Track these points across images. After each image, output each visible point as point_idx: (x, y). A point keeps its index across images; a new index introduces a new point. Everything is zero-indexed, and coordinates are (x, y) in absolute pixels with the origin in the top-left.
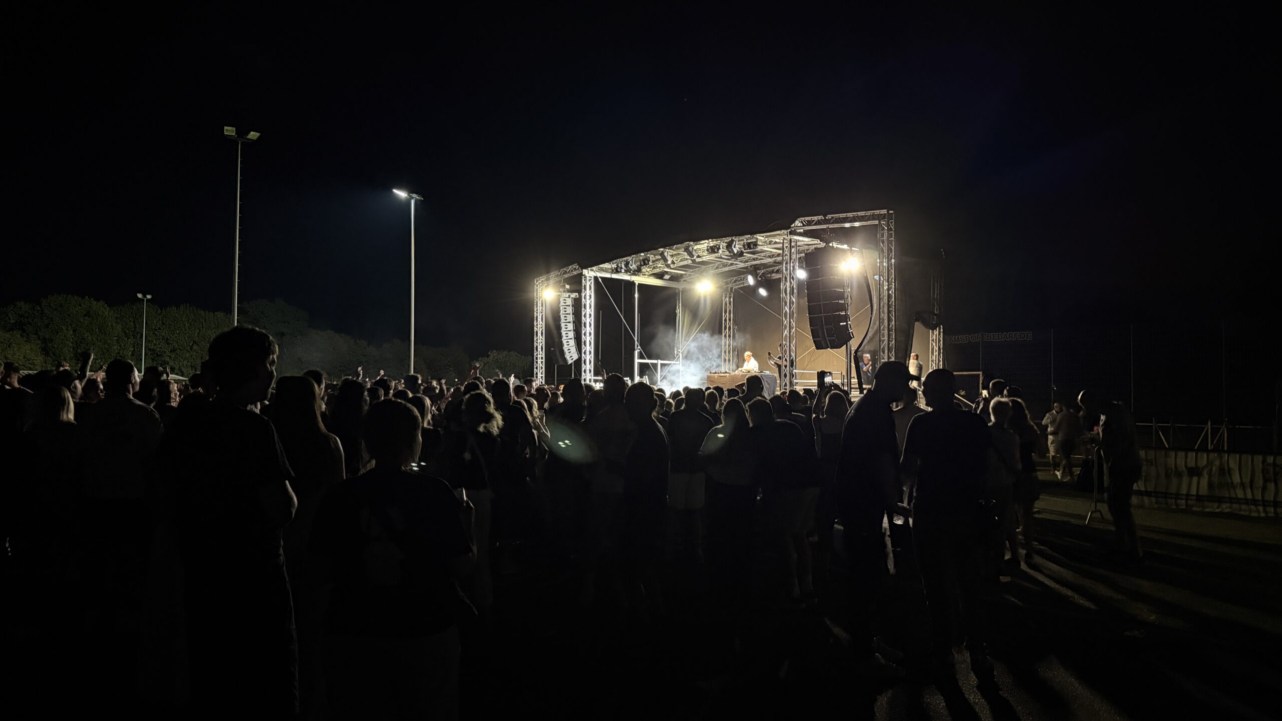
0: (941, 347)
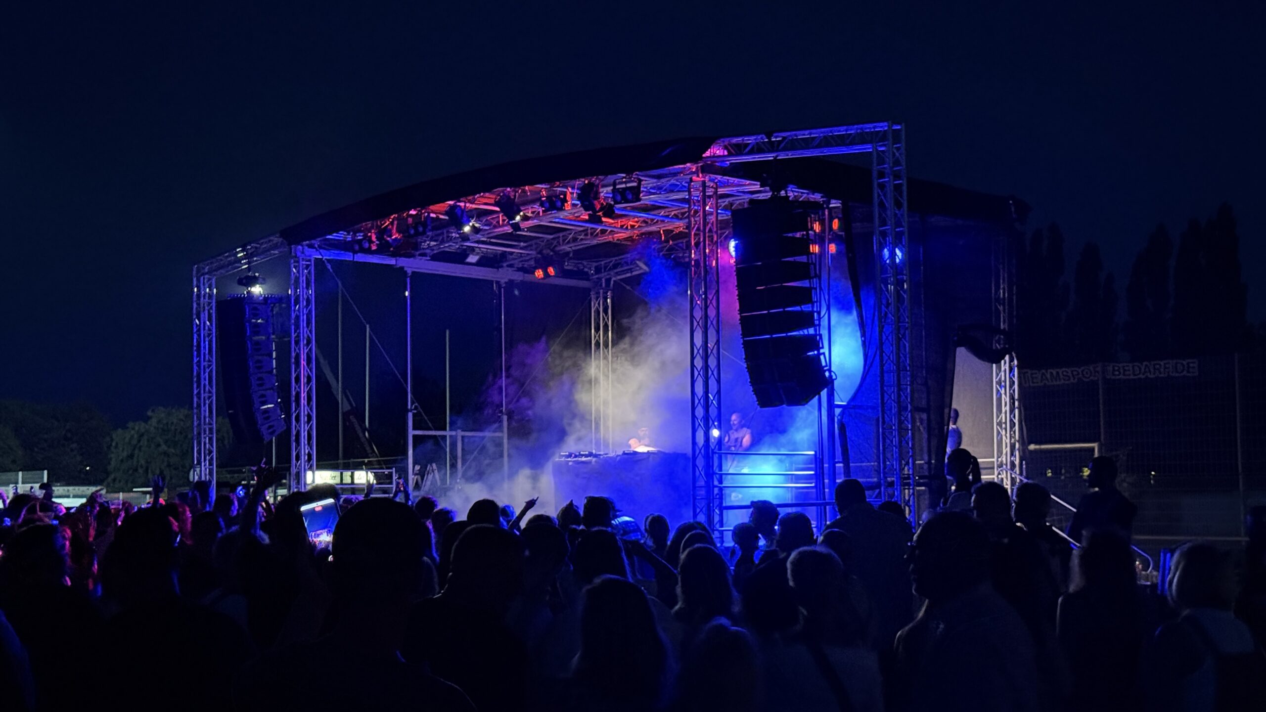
0: (1016, 396)
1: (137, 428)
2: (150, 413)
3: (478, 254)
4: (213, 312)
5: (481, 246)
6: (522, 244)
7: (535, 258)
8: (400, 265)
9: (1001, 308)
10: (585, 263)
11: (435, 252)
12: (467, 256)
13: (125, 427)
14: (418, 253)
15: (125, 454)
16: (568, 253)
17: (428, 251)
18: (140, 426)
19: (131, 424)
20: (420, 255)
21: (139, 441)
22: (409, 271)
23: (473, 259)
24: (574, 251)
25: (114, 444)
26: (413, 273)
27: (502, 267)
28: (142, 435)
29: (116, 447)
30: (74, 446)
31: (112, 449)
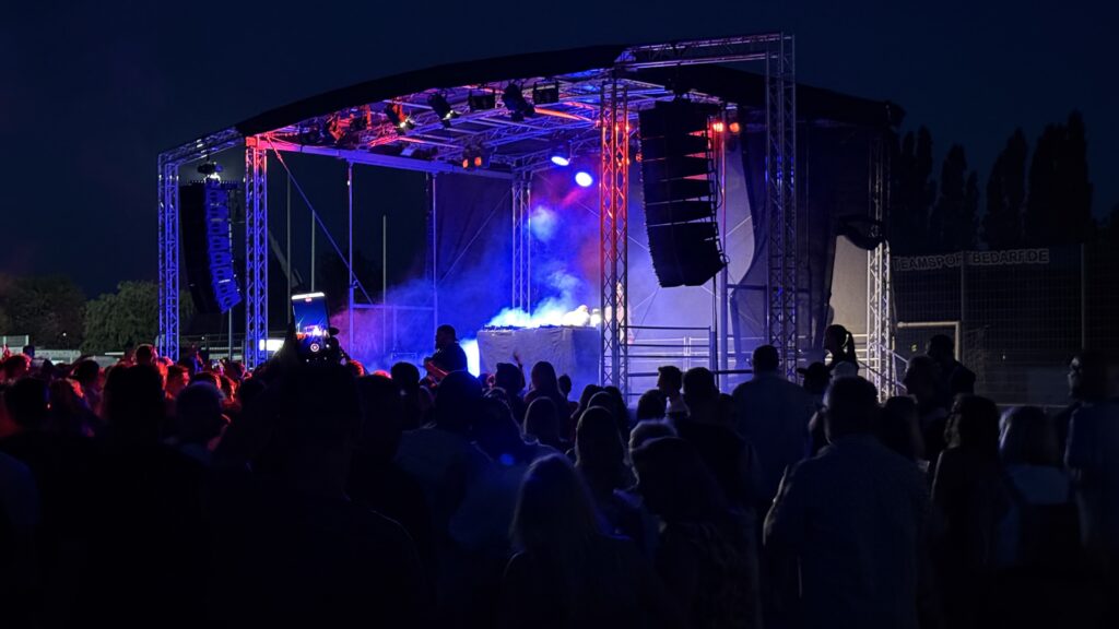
0: (888, 279)
1: (108, 300)
2: (119, 287)
3: (412, 148)
4: (177, 197)
5: (415, 141)
6: (452, 140)
7: (463, 152)
8: (343, 156)
9: (877, 201)
10: (507, 157)
11: (374, 145)
12: (402, 150)
13: (97, 299)
14: (358, 146)
15: (97, 322)
16: (493, 148)
17: (367, 145)
18: (111, 298)
19: (102, 296)
20: (361, 148)
21: (110, 311)
22: (351, 162)
23: (407, 152)
24: (498, 146)
25: (87, 313)
26: (355, 164)
27: (433, 160)
28: (112, 306)
29: (90, 315)
30: (52, 314)
31: (86, 317)
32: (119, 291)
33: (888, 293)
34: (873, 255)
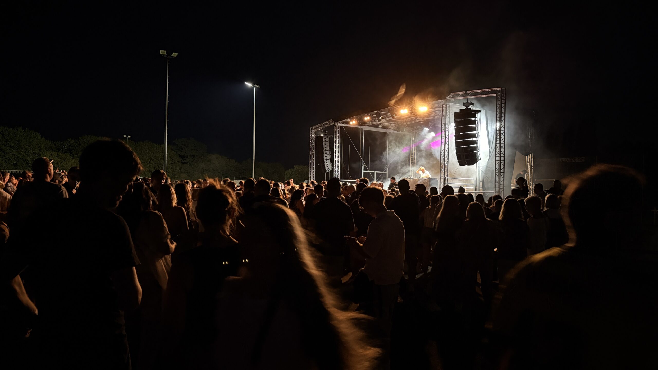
1: (291, 170)
2: (294, 167)
3: (382, 125)
4: (315, 139)
5: (383, 123)
6: (394, 123)
7: (397, 126)
8: (362, 128)
11: (371, 124)
12: (379, 126)
13: (288, 170)
14: (366, 125)
15: (288, 177)
16: (406, 125)
17: (369, 124)
18: (292, 170)
19: (290, 169)
20: (367, 125)
21: (292, 173)
22: (364, 130)
23: (380, 126)
24: (408, 125)
25: (286, 174)
26: (365, 130)
27: (388, 129)
28: (292, 172)
29: (286, 175)
30: (276, 174)
31: (285, 175)
32: (294, 168)
33: (532, 169)
34: (528, 158)
